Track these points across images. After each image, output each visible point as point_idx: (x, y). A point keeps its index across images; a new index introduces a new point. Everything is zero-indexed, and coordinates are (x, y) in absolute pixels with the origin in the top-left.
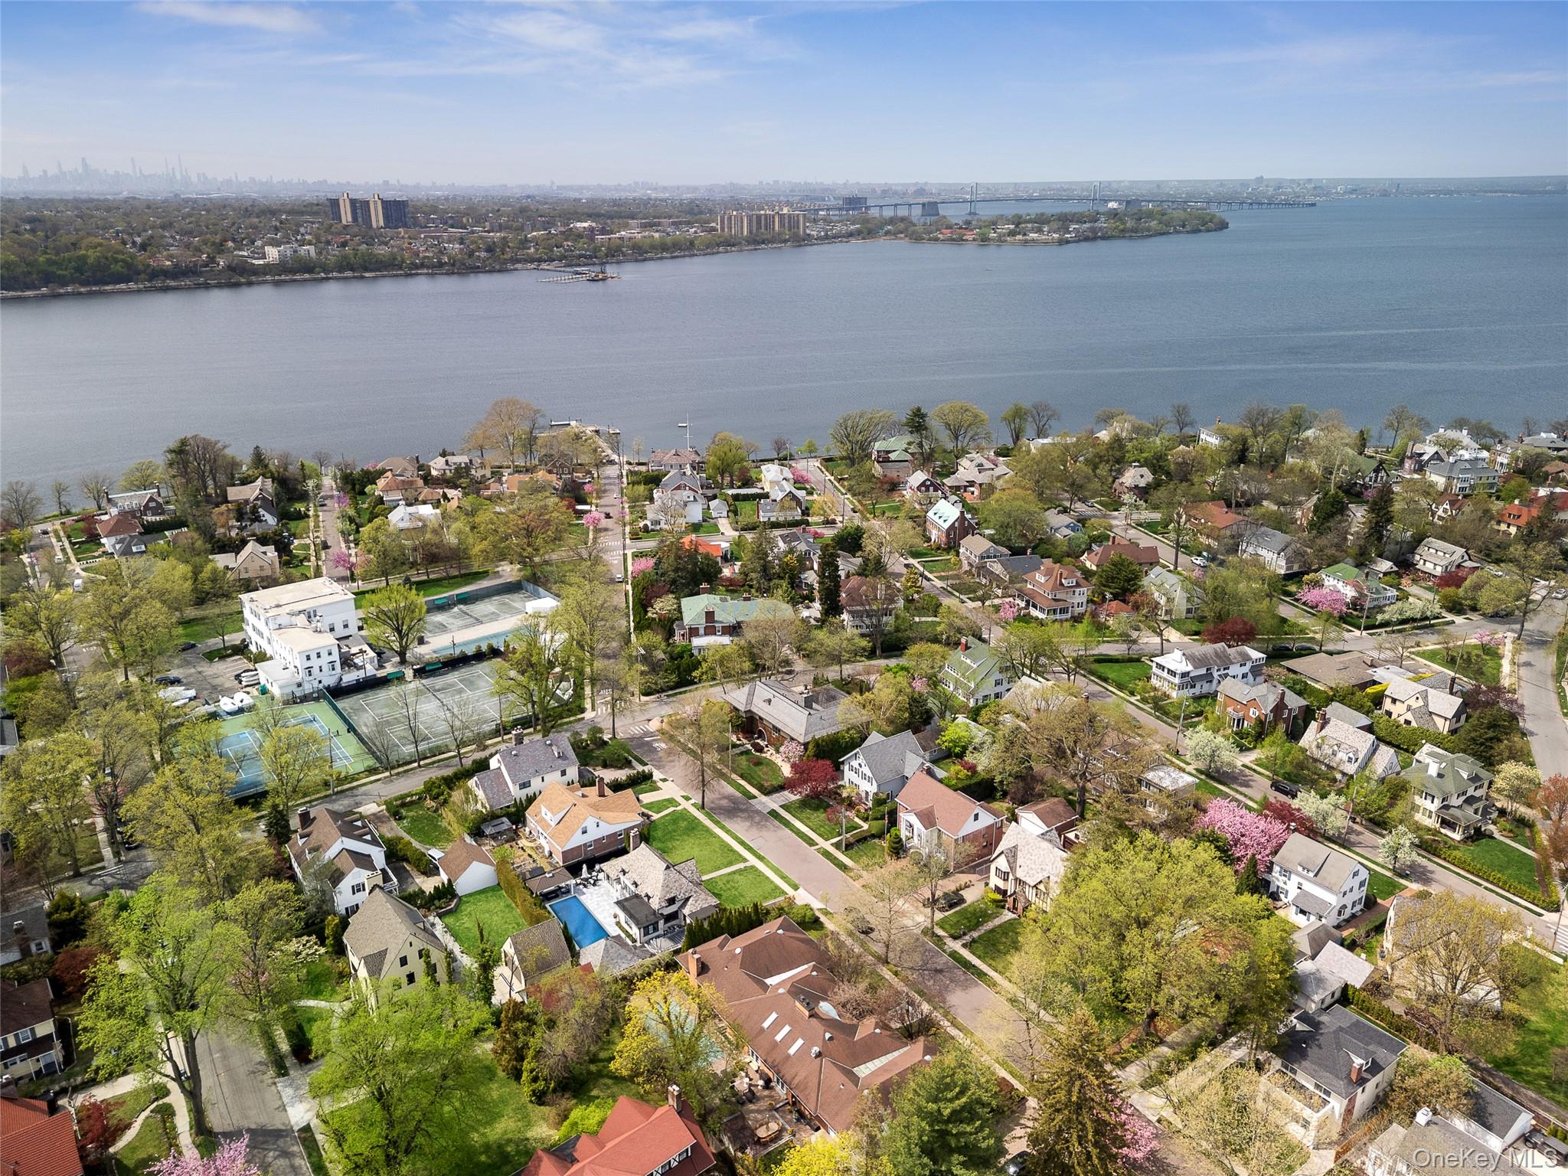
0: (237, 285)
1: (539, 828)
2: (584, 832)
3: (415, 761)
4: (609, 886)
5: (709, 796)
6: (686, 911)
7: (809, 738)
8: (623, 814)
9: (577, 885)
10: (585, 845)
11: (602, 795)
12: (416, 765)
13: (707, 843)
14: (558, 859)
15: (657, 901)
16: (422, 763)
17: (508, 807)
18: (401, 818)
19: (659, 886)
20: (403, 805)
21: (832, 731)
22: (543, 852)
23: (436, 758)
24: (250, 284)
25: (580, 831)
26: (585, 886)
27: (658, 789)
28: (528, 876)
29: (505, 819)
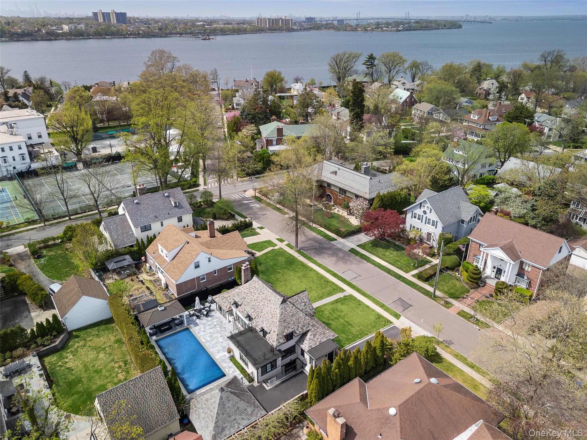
0: (50, 40)
1: (156, 264)
2: (197, 266)
3: (67, 216)
4: (221, 316)
5: (301, 238)
6: (305, 346)
7: (374, 195)
8: (231, 252)
9: (191, 316)
10: (198, 278)
11: (212, 236)
12: (67, 218)
13: (304, 276)
14: (173, 291)
15: (275, 337)
16: (72, 217)
17: (132, 246)
18: (39, 257)
19: (276, 320)
20: (46, 247)
21: (391, 190)
22: (161, 284)
23: (86, 214)
24: (56, 40)
25: (193, 266)
26: (198, 317)
27: (257, 234)
28: (142, 309)
29: (128, 257)
